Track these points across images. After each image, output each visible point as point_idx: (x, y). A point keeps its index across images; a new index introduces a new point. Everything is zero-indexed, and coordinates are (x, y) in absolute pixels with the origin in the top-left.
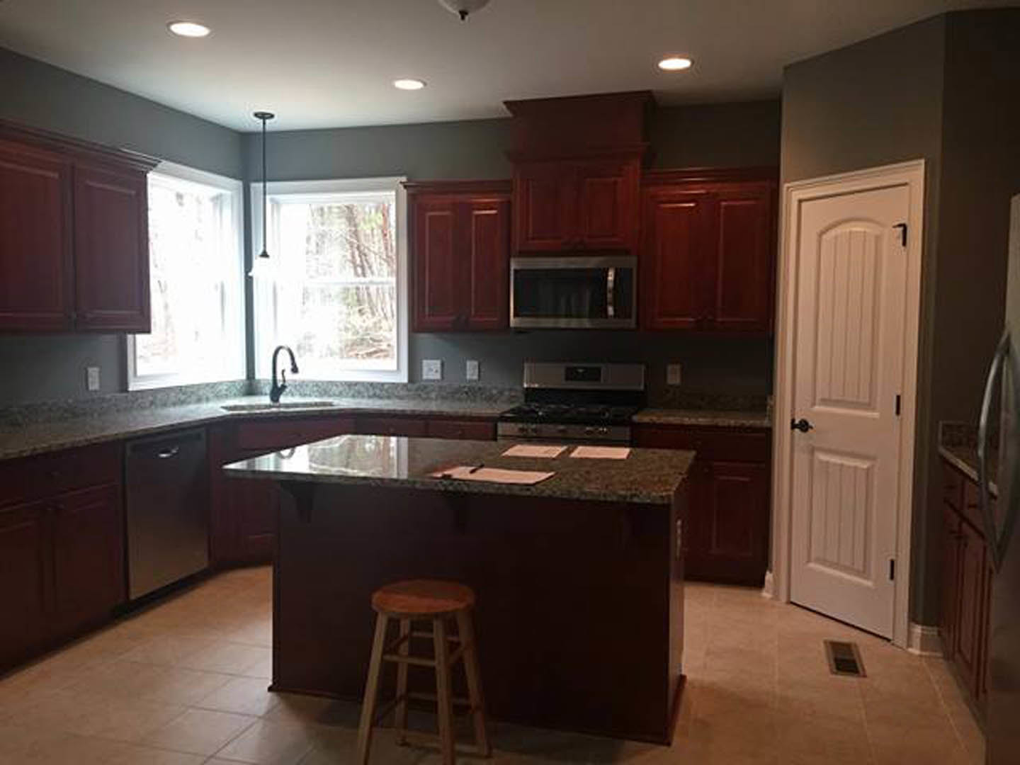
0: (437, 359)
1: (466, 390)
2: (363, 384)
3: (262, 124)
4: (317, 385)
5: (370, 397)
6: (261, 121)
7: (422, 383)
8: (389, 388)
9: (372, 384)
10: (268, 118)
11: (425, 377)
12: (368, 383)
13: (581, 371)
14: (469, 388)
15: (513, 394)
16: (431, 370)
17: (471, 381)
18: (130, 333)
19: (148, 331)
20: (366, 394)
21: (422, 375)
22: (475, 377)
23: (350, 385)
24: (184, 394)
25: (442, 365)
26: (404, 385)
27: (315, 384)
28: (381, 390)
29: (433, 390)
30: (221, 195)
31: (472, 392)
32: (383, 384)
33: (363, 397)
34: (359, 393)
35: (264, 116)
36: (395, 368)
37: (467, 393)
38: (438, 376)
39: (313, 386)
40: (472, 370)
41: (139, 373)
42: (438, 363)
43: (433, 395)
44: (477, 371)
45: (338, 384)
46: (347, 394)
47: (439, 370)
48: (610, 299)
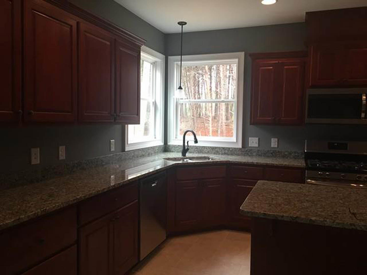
0: (257, 137)
1: (272, 152)
2: (219, 148)
3: (181, 28)
4: (197, 148)
5: (222, 154)
6: (181, 26)
7: (249, 148)
8: (232, 150)
9: (223, 148)
10: (184, 25)
11: (250, 145)
12: (222, 148)
13: (336, 144)
14: (273, 151)
15: (297, 154)
16: (253, 142)
17: (273, 148)
18: (126, 124)
19: (139, 124)
20: (220, 153)
21: (248, 145)
22: (276, 146)
23: (213, 148)
24: (144, 152)
25: (259, 139)
26: (240, 149)
27: (196, 147)
28: (228, 151)
29: (255, 152)
30: (156, 62)
31: (274, 153)
32: (229, 148)
33: (219, 154)
34: (217, 152)
35: (182, 24)
36: (235, 141)
37: (272, 153)
38: (257, 145)
39: (195, 149)
40: (274, 143)
41: (129, 143)
42: (257, 139)
43: (254, 154)
44: (277, 143)
45: (207, 147)
46: (212, 152)
47: (257, 143)
48: (363, 110)
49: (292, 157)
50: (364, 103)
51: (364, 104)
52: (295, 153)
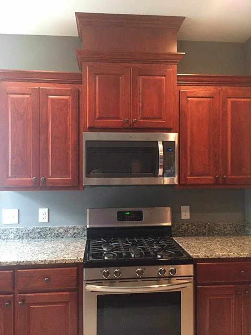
0: (15, 208)
1: (39, 230)
11: (4, 222)
13: (128, 213)
14: (41, 229)
15: (76, 231)
16: (9, 216)
17: (42, 223)
21: (2, 221)
22: (46, 220)
29: (12, 232)
37: (39, 233)
38: (16, 221)
40: (42, 216)
43: (12, 236)
44: (47, 215)
48: (160, 164)
49: (69, 235)
50: (161, 154)
51: (161, 156)
52: (74, 228)
